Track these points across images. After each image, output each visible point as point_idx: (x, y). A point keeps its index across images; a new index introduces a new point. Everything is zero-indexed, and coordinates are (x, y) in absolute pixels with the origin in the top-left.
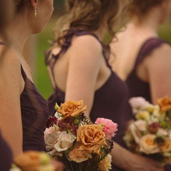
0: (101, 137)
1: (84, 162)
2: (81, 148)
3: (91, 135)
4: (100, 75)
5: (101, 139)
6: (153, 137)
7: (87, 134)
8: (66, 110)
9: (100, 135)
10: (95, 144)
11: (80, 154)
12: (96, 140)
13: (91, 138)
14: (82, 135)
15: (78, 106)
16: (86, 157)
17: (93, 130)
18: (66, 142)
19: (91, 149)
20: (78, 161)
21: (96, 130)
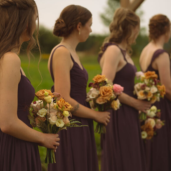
0: (110, 92)
1: (103, 104)
2: (101, 97)
3: (106, 91)
4: (120, 64)
5: (110, 93)
6: (142, 91)
7: (104, 91)
8: (96, 79)
9: (110, 91)
10: (107, 96)
11: (101, 100)
12: (108, 94)
13: (106, 93)
14: (101, 91)
15: (102, 77)
16: (104, 101)
17: (107, 89)
18: (95, 94)
19: (105, 98)
20: (100, 103)
21: (108, 89)
